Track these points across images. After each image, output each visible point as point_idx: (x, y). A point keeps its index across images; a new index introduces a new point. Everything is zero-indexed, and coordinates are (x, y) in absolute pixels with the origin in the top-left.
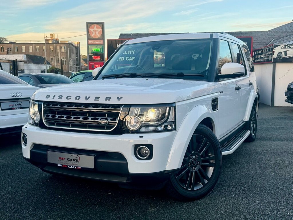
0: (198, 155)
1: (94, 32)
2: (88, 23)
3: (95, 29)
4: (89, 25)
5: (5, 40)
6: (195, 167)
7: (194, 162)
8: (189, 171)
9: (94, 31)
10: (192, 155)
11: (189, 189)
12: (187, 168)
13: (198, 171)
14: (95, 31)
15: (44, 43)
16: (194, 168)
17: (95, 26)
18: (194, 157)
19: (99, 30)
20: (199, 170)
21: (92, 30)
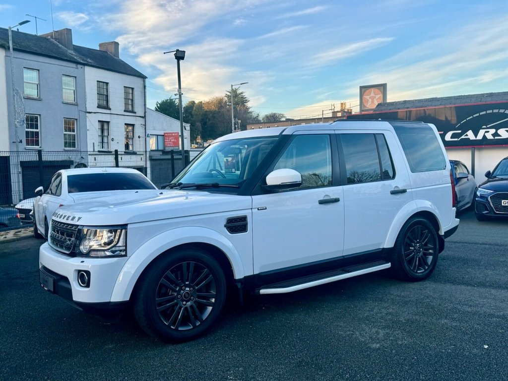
0: (194, 288)
1: (370, 100)
2: (361, 88)
3: (372, 94)
4: (364, 89)
5: (283, 116)
6: (187, 301)
7: (187, 295)
8: (176, 304)
9: (370, 98)
10: (186, 286)
11: (172, 327)
12: (176, 301)
13: (189, 307)
14: (373, 98)
15: (321, 118)
16: (184, 303)
17: (373, 90)
18: (188, 289)
19: (377, 96)
20: (191, 307)
21: (368, 97)
